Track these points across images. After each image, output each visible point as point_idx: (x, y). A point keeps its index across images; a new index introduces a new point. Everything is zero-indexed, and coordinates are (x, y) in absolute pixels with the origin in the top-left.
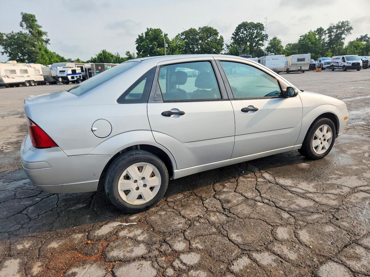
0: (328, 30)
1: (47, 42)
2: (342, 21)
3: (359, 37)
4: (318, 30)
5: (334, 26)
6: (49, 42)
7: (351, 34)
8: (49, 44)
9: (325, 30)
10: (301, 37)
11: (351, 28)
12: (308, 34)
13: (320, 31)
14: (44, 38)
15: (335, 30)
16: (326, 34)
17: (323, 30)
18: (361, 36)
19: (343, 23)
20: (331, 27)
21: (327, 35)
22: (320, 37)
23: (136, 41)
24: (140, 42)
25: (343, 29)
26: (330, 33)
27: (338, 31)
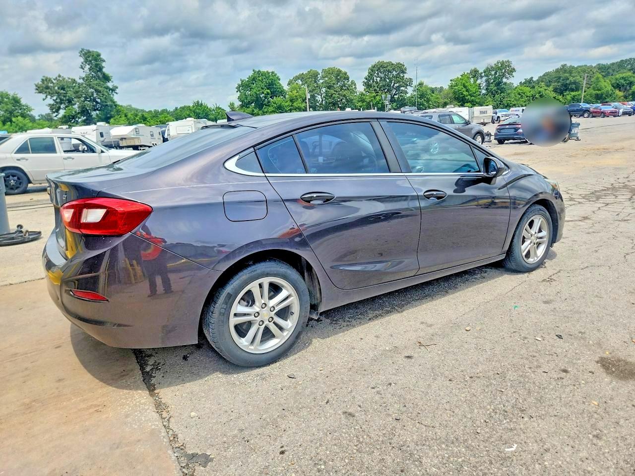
0: (485, 71)
1: (113, 90)
2: (501, 61)
3: (523, 81)
4: (472, 71)
5: (492, 67)
6: (117, 91)
7: (513, 77)
8: (116, 93)
9: (480, 72)
11: (514, 70)
12: (460, 77)
13: (475, 74)
14: (110, 85)
15: (493, 73)
16: (482, 77)
17: (478, 71)
18: (525, 79)
19: (503, 63)
20: (487, 68)
21: (484, 79)
22: (475, 81)
23: (238, 88)
24: (243, 89)
25: (504, 70)
26: (488, 75)
27: (498, 73)
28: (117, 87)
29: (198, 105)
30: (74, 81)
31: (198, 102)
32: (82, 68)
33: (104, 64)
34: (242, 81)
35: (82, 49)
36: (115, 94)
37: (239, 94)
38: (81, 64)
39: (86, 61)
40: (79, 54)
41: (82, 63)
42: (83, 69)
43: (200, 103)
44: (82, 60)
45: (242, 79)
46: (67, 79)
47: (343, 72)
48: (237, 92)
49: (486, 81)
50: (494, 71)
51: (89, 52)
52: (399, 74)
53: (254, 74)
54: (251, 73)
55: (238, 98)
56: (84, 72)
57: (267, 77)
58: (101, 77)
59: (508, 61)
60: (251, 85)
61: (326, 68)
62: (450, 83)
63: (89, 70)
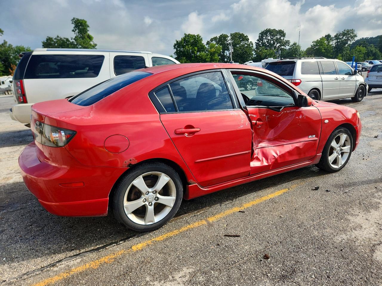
0: (335, 36)
4: (326, 36)
6: (96, 47)
10: (313, 42)
12: (320, 40)
14: (92, 43)
16: (333, 40)
20: (337, 34)
22: (329, 42)
23: (174, 46)
24: (178, 47)
25: (349, 36)
26: (337, 39)
27: (344, 38)
28: (96, 45)
30: (67, 40)
32: (73, 31)
33: (88, 29)
34: (177, 42)
35: (74, 18)
37: (175, 50)
39: (76, 27)
40: (72, 22)
41: (74, 28)
44: (73, 25)
45: (177, 40)
46: (63, 38)
47: (245, 35)
48: (174, 49)
49: (336, 43)
50: (342, 36)
51: (78, 20)
52: (280, 37)
53: (185, 37)
54: (183, 36)
55: (175, 53)
56: (75, 34)
57: (194, 39)
58: (86, 37)
59: (352, 30)
60: (183, 44)
61: (233, 33)
62: (312, 44)
63: (78, 32)
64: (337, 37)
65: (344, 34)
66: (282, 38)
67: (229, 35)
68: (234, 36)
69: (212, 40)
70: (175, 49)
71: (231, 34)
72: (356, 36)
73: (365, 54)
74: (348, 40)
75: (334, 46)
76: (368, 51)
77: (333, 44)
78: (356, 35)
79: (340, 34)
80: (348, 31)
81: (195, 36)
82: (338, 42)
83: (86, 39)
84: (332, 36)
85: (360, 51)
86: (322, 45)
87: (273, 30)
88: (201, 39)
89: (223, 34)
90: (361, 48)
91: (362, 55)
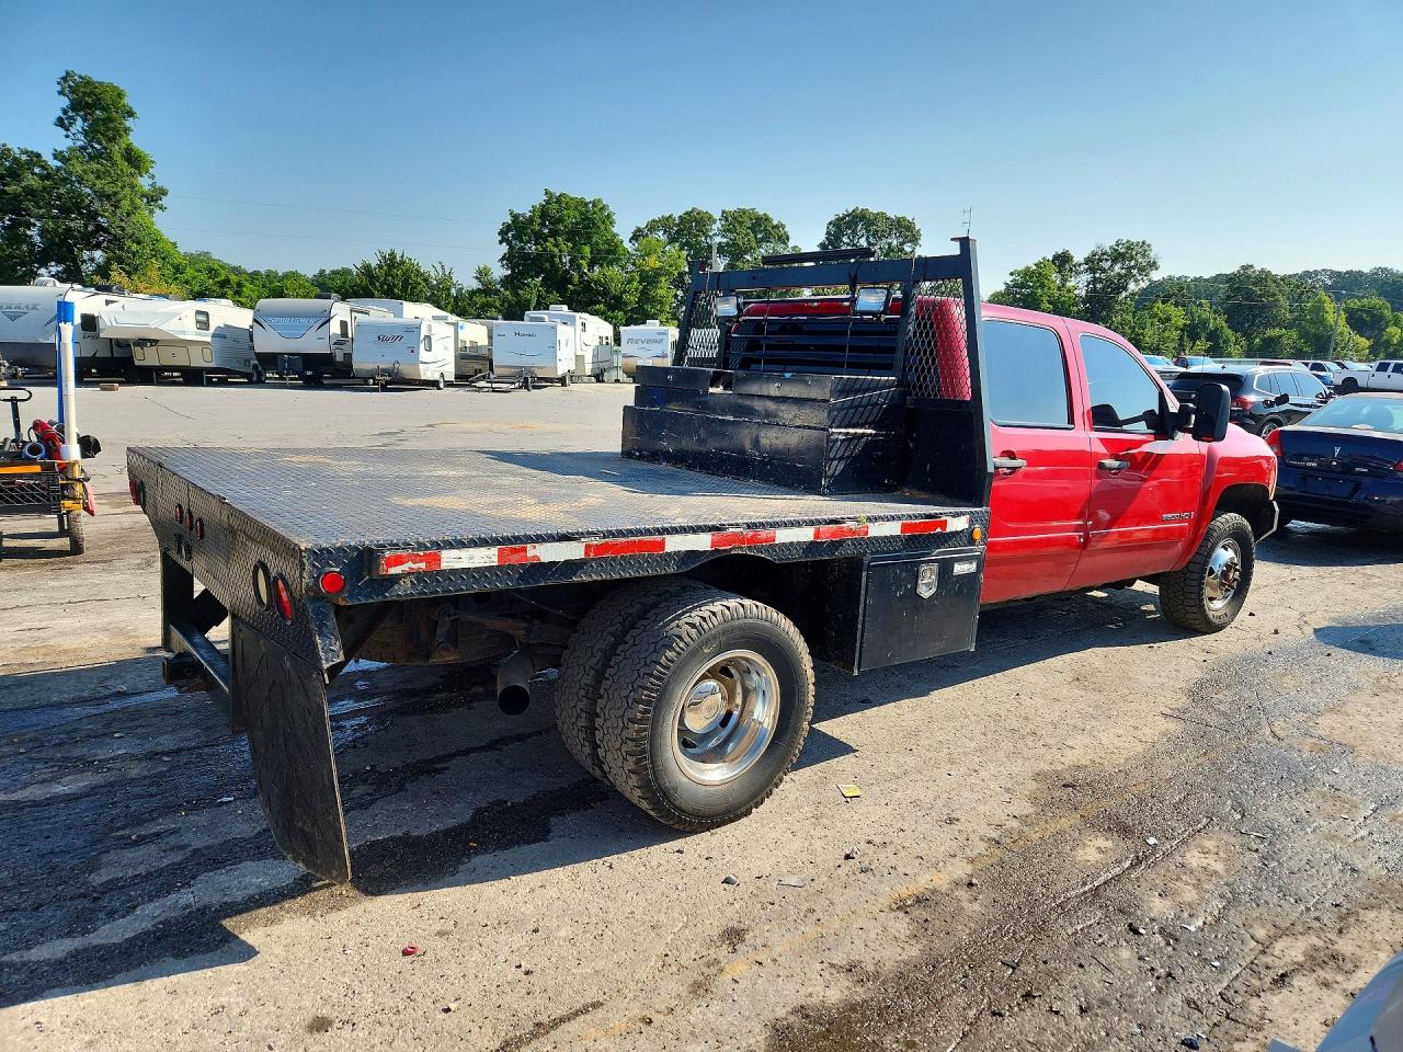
0: (1087, 261)
2: (1126, 240)
4: (1056, 257)
6: (164, 201)
8: (162, 208)
10: (1012, 274)
12: (1034, 267)
13: (1062, 260)
14: (144, 182)
15: (1106, 265)
16: (1078, 273)
17: (1071, 259)
19: (1130, 246)
20: (1094, 255)
22: (1064, 280)
23: (502, 233)
24: (518, 237)
25: (1133, 263)
26: (1092, 270)
27: (1117, 268)
28: (164, 192)
29: (391, 262)
30: (35, 158)
31: (392, 254)
32: (60, 123)
33: (129, 123)
34: (515, 217)
35: (68, 73)
36: (157, 210)
37: (505, 248)
38: (60, 114)
39: (76, 106)
40: (59, 88)
41: (65, 112)
42: (67, 130)
43: (398, 259)
44: (65, 102)
45: (516, 212)
46: (17, 151)
47: (775, 223)
48: (501, 242)
49: (1089, 284)
50: (1109, 263)
51: (87, 82)
52: (902, 244)
53: (548, 202)
54: (541, 199)
55: (502, 259)
56: (67, 137)
57: (581, 214)
58: (117, 157)
59: (1143, 243)
60: (537, 228)
61: (731, 208)
62: (1009, 279)
63: (85, 133)
64: (1093, 263)
65: (1117, 256)
66: (907, 248)
67: (717, 215)
68: (733, 220)
69: (653, 226)
70: (504, 244)
71: (724, 212)
72: (1153, 265)
73: (1182, 330)
74: (1128, 275)
75: (1083, 293)
76: (1193, 320)
77: (1081, 286)
78: (1154, 263)
79: (1103, 254)
80: (1128, 248)
81: (586, 204)
82: (1095, 281)
83: (114, 164)
84: (1075, 260)
85: (1168, 319)
86: (1042, 286)
87: (877, 214)
88: (609, 216)
89: (693, 210)
90: (1171, 309)
91: (1175, 334)
